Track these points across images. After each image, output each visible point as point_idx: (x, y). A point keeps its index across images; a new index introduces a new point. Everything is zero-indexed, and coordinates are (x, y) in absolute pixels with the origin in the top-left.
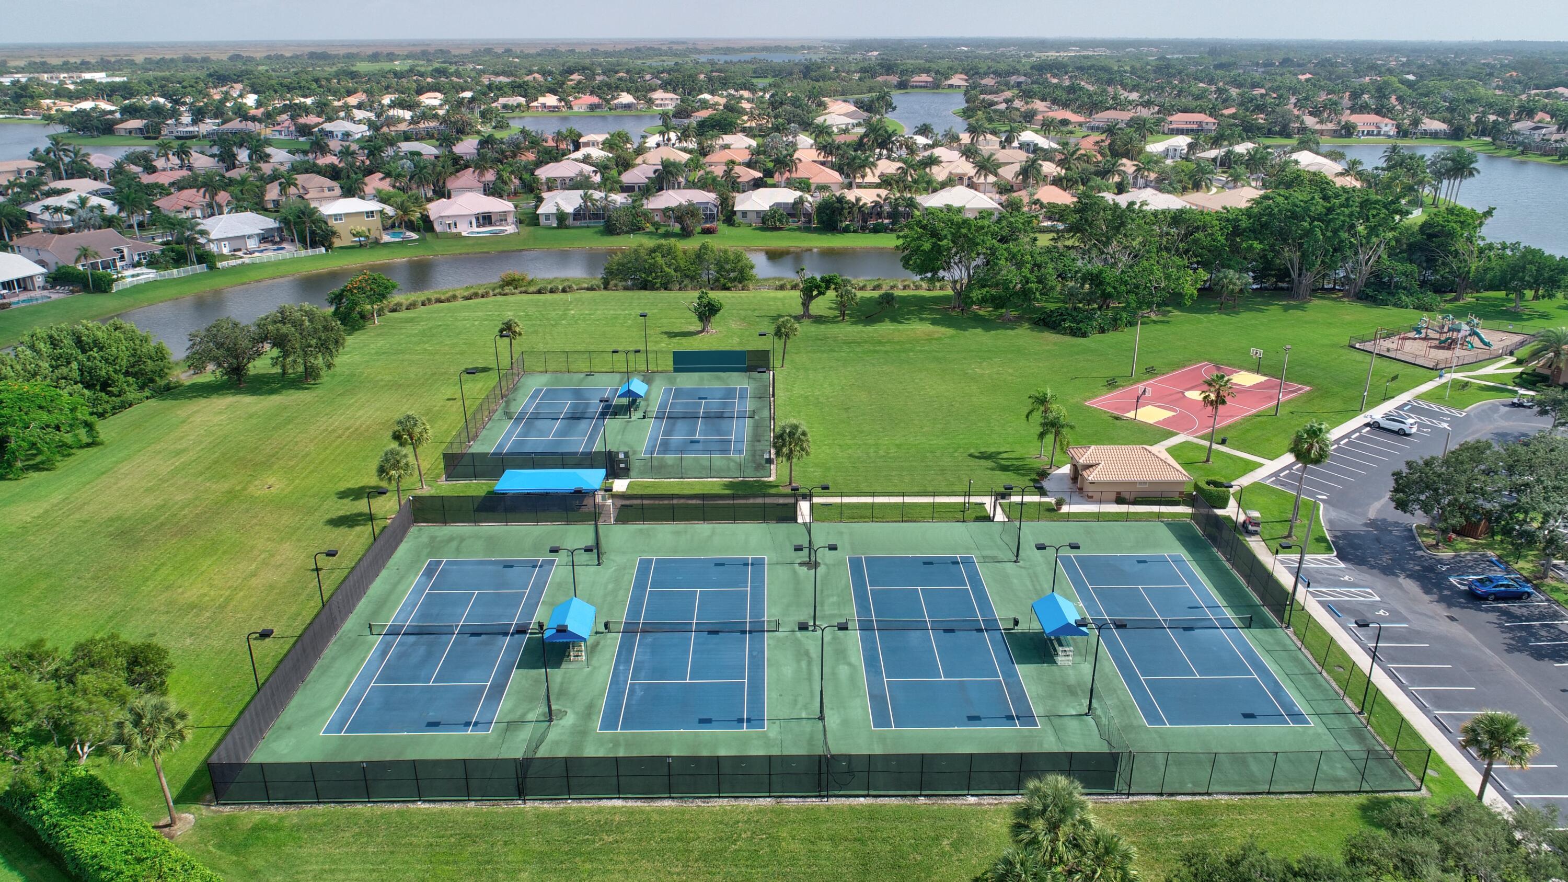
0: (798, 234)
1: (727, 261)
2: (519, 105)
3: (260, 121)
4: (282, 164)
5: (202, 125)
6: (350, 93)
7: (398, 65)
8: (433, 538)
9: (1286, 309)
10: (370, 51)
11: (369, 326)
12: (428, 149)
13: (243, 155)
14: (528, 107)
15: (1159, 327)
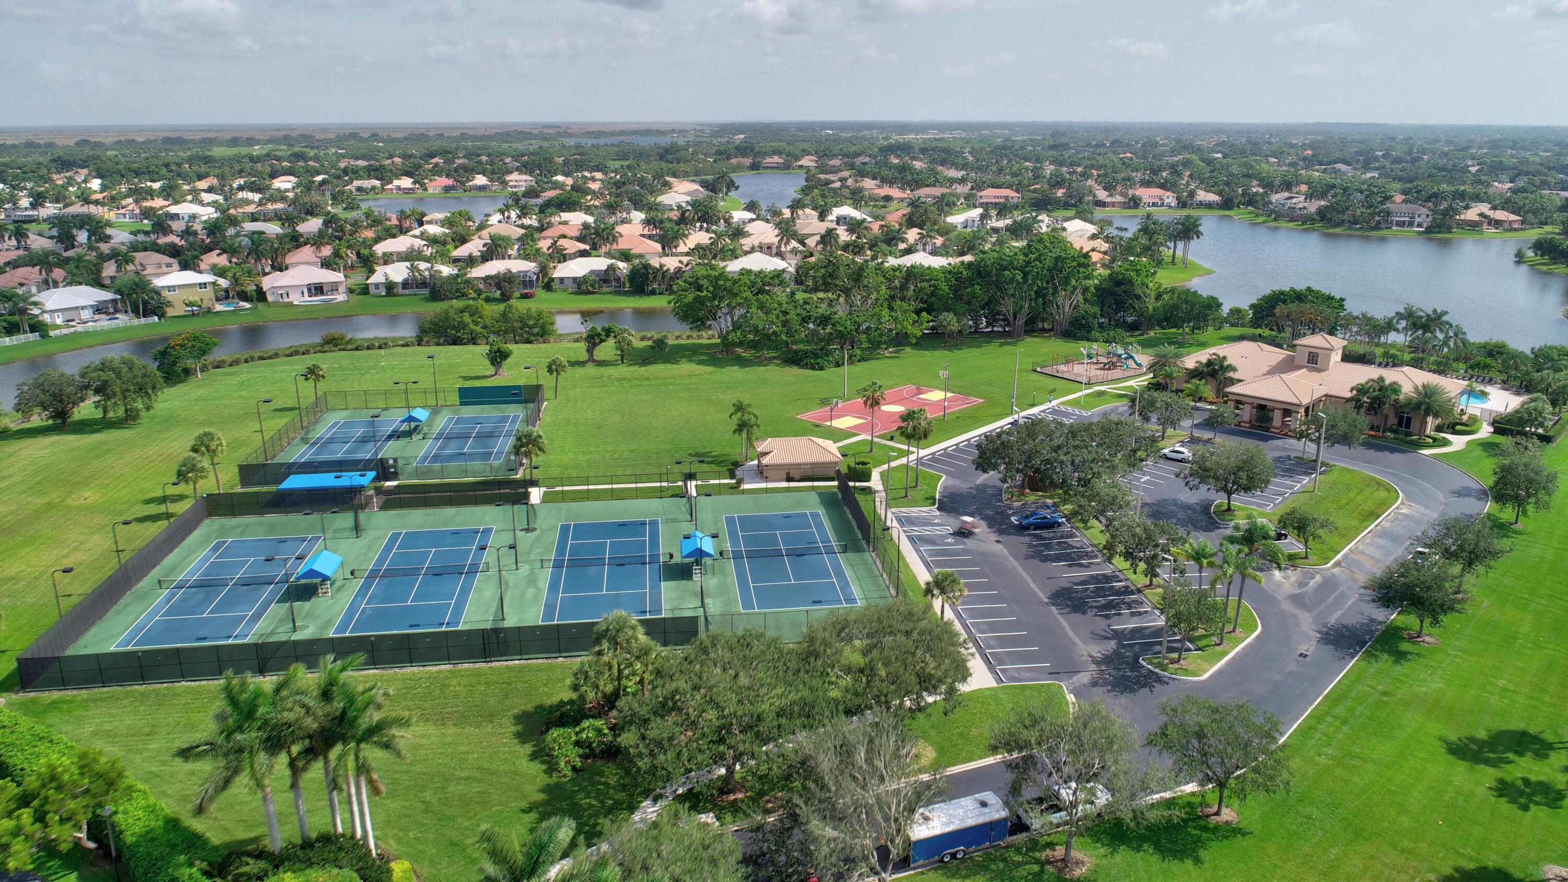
0: (610, 296)
1: (530, 318)
2: (373, 188)
3: (103, 204)
4: (123, 244)
5: (41, 210)
6: (200, 177)
7: (257, 150)
8: (222, 527)
9: (1002, 345)
10: (228, 136)
11: (192, 380)
12: (273, 229)
13: (82, 237)
14: (383, 189)
15: (888, 361)
